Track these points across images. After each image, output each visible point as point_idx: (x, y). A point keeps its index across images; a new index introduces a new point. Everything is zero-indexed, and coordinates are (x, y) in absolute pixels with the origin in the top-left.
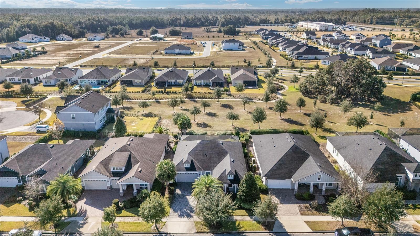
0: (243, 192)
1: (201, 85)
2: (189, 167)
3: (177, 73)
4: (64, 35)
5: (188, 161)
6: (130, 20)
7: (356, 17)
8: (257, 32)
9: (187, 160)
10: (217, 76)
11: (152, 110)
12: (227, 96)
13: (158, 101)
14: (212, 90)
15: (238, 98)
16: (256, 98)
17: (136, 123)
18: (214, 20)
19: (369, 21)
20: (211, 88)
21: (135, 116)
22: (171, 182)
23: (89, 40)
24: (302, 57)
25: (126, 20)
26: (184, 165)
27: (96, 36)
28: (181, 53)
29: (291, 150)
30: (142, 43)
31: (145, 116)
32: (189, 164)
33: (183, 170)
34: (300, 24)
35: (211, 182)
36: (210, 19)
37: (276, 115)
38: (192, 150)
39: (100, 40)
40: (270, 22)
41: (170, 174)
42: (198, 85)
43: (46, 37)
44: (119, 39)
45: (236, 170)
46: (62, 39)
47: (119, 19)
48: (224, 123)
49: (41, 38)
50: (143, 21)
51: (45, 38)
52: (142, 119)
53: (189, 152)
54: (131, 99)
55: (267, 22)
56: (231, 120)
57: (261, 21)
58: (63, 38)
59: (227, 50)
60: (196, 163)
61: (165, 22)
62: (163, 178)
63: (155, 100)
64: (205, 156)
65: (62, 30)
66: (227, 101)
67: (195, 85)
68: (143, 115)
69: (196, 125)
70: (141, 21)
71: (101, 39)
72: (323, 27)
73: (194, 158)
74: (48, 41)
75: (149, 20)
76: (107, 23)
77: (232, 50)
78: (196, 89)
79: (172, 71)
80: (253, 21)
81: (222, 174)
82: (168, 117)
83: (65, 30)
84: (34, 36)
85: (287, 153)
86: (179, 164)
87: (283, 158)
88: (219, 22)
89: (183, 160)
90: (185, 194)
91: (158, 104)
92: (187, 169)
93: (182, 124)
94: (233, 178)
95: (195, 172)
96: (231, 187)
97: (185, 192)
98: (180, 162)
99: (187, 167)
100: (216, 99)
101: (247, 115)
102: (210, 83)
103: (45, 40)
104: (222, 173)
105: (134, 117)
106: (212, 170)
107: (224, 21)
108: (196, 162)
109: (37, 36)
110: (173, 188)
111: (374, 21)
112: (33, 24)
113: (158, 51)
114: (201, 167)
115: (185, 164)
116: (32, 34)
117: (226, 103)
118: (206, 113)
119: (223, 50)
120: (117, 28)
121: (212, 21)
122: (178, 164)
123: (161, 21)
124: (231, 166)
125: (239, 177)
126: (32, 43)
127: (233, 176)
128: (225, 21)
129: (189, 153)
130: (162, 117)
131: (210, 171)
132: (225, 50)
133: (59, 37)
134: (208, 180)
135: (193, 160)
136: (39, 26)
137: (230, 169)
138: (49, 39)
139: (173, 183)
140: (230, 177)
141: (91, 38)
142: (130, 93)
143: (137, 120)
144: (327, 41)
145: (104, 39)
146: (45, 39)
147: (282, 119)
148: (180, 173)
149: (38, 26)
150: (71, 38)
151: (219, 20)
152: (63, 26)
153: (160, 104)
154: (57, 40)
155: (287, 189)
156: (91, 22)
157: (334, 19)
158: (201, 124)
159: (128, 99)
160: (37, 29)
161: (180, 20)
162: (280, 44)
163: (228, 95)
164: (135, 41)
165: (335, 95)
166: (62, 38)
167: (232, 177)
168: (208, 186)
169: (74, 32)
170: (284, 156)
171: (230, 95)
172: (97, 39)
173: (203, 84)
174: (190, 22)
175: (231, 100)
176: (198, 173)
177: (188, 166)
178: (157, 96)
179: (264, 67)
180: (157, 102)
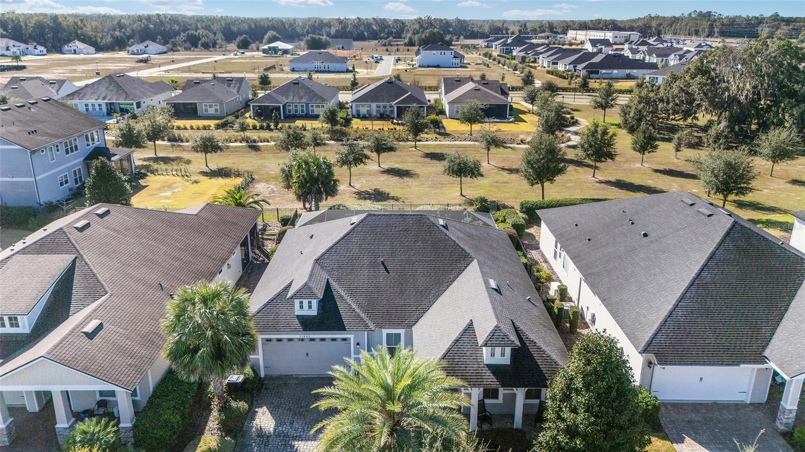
0: (571, 431)
1: (370, 115)
2: (314, 312)
3: (310, 87)
4: (77, 43)
5: (310, 288)
6: (226, 24)
7: (678, 25)
8: (486, 44)
9: (306, 284)
10: (410, 93)
11: (234, 163)
12: (438, 136)
13: (255, 144)
14: (398, 124)
15: (465, 140)
16: (513, 141)
17: (176, 190)
18: (397, 27)
19: (706, 30)
20: (395, 121)
21: (180, 174)
22: (236, 378)
23: (132, 54)
24: (597, 72)
25: (219, 24)
26: (293, 304)
27: (147, 46)
28: (327, 69)
29: (729, 244)
30: (246, 58)
31: (207, 176)
32: (315, 303)
33: (288, 328)
34: (571, 35)
35: (412, 387)
36: (389, 26)
37: (577, 172)
38: (331, 248)
39: (157, 54)
40: (509, 32)
41: (226, 342)
42: (361, 116)
43: (38, 47)
44: (198, 53)
45: (517, 324)
46: (75, 51)
47: (203, 21)
48: (436, 191)
49: (27, 48)
50: (253, 26)
51: (35, 48)
52: (196, 182)
53: (316, 257)
54: (182, 141)
55: (504, 32)
56: (459, 179)
57: (491, 31)
58: (75, 48)
59: (428, 66)
60: (346, 297)
61: (298, 30)
62: (191, 362)
63: (247, 142)
64: (382, 267)
65: (76, 33)
66: (438, 145)
67: (354, 117)
68: (204, 174)
69: (354, 195)
70: (250, 26)
71: (158, 52)
72: (618, 37)
73: (338, 280)
74: (42, 53)
75: (266, 25)
76: (177, 28)
77: (438, 66)
78: (356, 123)
79: (298, 83)
80: (476, 30)
81: (457, 341)
82: (273, 178)
83: (82, 35)
84: (11, 43)
85: (713, 254)
86: (272, 300)
87: (704, 274)
88: (408, 31)
89: (290, 285)
90: (292, 433)
91: (254, 153)
92: (307, 323)
93: (305, 180)
94: (506, 360)
95: (339, 335)
96: (497, 397)
97: (291, 423)
98: (279, 295)
99: (306, 312)
100: (409, 143)
101: (498, 174)
102: (392, 112)
103: (37, 52)
104: (454, 337)
105: (174, 178)
106: (410, 326)
107: (417, 28)
108: (343, 293)
109: (17, 44)
110: (243, 405)
111: (716, 30)
112: (12, 20)
113: (275, 68)
114: (366, 312)
115: (297, 302)
116: (7, 39)
117: (438, 151)
118: (382, 170)
119: (420, 66)
120: (197, 34)
121: (393, 30)
122: (268, 303)
123: (289, 27)
124: (494, 309)
125: (535, 355)
126: (7, 56)
127: (508, 350)
128: (420, 29)
129: (317, 261)
130: (255, 177)
131: (402, 332)
132: (424, 67)
133: (68, 46)
134: (397, 377)
135: (335, 285)
136: (26, 25)
137: (494, 323)
138: (45, 50)
139: (245, 381)
140: (493, 355)
141: (138, 50)
142: (185, 129)
143: (180, 184)
144: (639, 52)
145: (165, 53)
146: (36, 50)
147: (601, 182)
148: (279, 340)
149: (22, 24)
150: (92, 49)
151: (409, 27)
152: (78, 26)
153: (259, 152)
154: (63, 53)
155: (737, 407)
156: (144, 23)
157: (638, 27)
158: (368, 193)
159: (177, 141)
160: (21, 30)
161: (330, 27)
162: (541, 57)
163: (440, 134)
164: (232, 56)
165: (728, 127)
166: (73, 48)
167: (502, 357)
168: (397, 408)
169: (102, 39)
170: (705, 266)
171: (446, 135)
172: (149, 52)
173: (374, 113)
174: (349, 31)
175: (449, 145)
176: (352, 337)
177: (311, 309)
178: (253, 135)
179: (516, 91)
180: (250, 147)
